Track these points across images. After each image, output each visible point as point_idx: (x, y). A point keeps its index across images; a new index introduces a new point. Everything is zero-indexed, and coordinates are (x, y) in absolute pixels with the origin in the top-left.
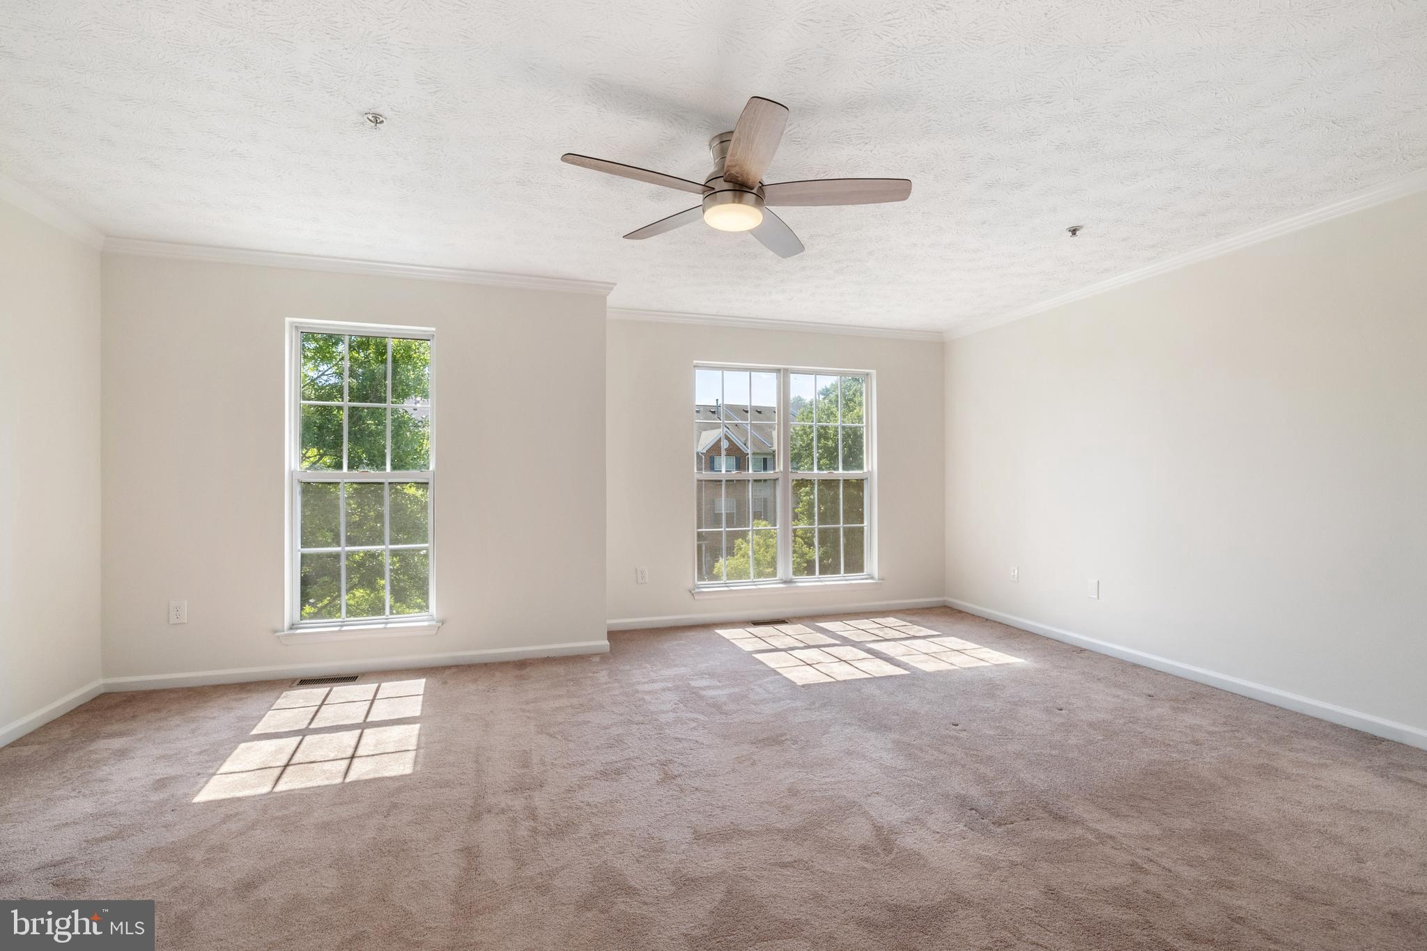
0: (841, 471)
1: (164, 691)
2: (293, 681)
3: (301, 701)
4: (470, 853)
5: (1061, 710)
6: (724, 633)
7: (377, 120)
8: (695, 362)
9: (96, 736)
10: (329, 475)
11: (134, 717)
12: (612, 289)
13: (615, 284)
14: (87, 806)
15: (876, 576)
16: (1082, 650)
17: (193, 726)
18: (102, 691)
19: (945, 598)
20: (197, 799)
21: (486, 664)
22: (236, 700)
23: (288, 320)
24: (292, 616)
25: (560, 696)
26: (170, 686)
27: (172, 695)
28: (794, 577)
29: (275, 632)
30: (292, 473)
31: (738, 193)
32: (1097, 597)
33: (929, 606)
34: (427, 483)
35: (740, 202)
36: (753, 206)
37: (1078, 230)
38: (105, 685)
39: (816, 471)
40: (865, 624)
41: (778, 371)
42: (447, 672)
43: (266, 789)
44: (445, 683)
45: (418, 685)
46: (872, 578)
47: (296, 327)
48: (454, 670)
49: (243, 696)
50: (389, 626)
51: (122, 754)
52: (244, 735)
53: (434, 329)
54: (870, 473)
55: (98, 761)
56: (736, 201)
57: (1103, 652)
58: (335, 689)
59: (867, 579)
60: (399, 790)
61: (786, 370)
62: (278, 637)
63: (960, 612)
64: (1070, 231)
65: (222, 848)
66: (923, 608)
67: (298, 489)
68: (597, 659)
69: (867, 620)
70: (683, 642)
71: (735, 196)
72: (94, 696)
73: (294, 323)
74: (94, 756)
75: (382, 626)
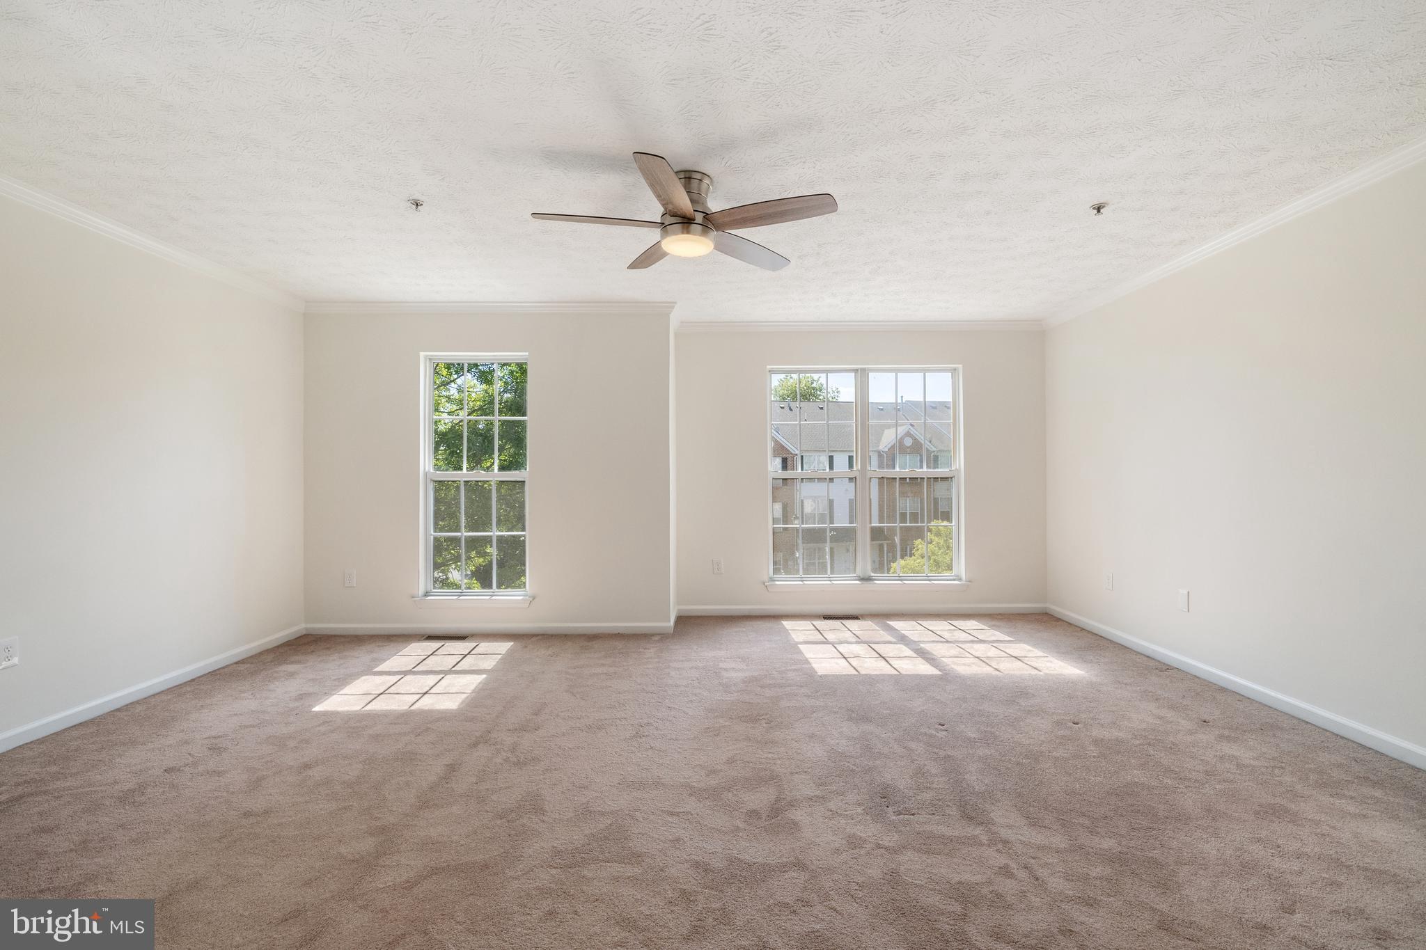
0: (925, 469)
1: (335, 636)
2: (423, 636)
3: (420, 650)
4: (452, 768)
5: (1077, 724)
6: (787, 624)
7: (417, 204)
8: (768, 367)
9: (285, 662)
10: (451, 475)
11: (313, 652)
12: (673, 307)
13: (675, 303)
14: (253, 704)
15: (964, 577)
16: (1170, 668)
17: (342, 662)
18: (304, 633)
19: (1047, 605)
20: (314, 709)
21: (566, 635)
22: (379, 646)
23: (422, 354)
24: (426, 586)
25: (603, 665)
26: (345, 633)
27: (343, 640)
28: (873, 574)
29: (413, 597)
30: (426, 474)
31: (686, 225)
32: (1187, 610)
33: (1022, 612)
34: (524, 482)
35: (688, 233)
36: (700, 236)
37: (1104, 207)
38: (306, 629)
39: (897, 469)
40: (940, 626)
41: (856, 371)
42: (534, 639)
43: (357, 708)
44: (526, 647)
45: (504, 647)
46: (960, 579)
47: (430, 359)
48: (540, 637)
49: (384, 644)
50: (494, 598)
51: (291, 675)
52: (369, 671)
53: (527, 354)
54: (958, 471)
55: (275, 678)
56: (685, 232)
57: (1194, 672)
58: (447, 644)
59: (954, 580)
60: (438, 720)
61: (864, 370)
62: (415, 601)
63: (1058, 620)
64: (1094, 208)
65: (307, 741)
66: (1019, 614)
67: (431, 486)
68: (656, 638)
69: (944, 622)
70: (744, 629)
71: (683, 228)
72: (298, 636)
73: (427, 356)
74: (275, 675)
75: (488, 597)
